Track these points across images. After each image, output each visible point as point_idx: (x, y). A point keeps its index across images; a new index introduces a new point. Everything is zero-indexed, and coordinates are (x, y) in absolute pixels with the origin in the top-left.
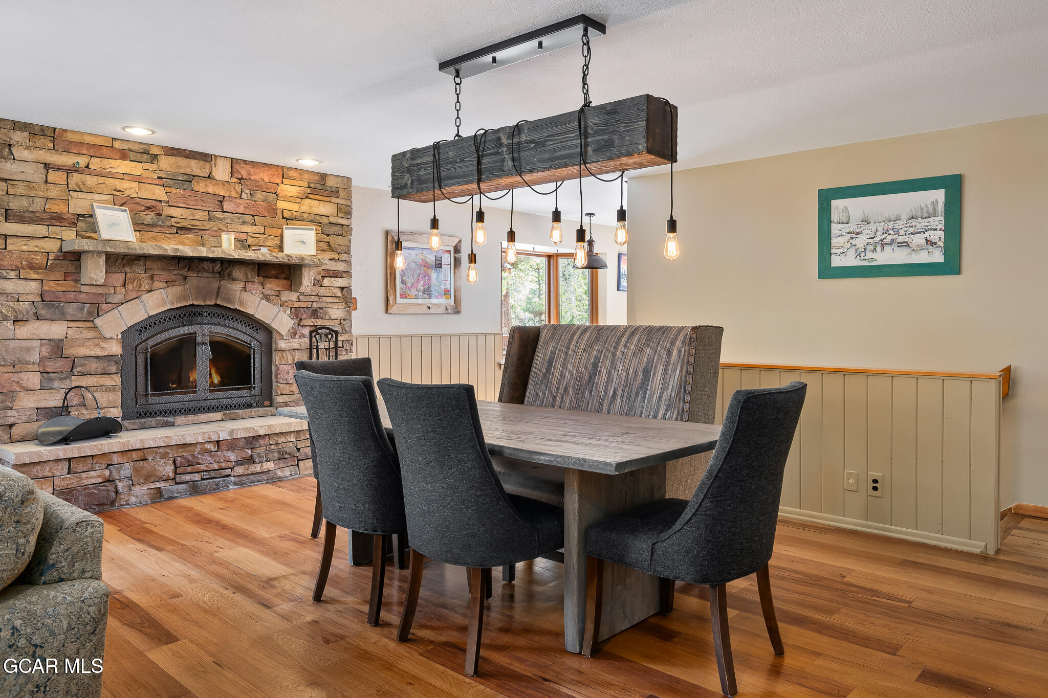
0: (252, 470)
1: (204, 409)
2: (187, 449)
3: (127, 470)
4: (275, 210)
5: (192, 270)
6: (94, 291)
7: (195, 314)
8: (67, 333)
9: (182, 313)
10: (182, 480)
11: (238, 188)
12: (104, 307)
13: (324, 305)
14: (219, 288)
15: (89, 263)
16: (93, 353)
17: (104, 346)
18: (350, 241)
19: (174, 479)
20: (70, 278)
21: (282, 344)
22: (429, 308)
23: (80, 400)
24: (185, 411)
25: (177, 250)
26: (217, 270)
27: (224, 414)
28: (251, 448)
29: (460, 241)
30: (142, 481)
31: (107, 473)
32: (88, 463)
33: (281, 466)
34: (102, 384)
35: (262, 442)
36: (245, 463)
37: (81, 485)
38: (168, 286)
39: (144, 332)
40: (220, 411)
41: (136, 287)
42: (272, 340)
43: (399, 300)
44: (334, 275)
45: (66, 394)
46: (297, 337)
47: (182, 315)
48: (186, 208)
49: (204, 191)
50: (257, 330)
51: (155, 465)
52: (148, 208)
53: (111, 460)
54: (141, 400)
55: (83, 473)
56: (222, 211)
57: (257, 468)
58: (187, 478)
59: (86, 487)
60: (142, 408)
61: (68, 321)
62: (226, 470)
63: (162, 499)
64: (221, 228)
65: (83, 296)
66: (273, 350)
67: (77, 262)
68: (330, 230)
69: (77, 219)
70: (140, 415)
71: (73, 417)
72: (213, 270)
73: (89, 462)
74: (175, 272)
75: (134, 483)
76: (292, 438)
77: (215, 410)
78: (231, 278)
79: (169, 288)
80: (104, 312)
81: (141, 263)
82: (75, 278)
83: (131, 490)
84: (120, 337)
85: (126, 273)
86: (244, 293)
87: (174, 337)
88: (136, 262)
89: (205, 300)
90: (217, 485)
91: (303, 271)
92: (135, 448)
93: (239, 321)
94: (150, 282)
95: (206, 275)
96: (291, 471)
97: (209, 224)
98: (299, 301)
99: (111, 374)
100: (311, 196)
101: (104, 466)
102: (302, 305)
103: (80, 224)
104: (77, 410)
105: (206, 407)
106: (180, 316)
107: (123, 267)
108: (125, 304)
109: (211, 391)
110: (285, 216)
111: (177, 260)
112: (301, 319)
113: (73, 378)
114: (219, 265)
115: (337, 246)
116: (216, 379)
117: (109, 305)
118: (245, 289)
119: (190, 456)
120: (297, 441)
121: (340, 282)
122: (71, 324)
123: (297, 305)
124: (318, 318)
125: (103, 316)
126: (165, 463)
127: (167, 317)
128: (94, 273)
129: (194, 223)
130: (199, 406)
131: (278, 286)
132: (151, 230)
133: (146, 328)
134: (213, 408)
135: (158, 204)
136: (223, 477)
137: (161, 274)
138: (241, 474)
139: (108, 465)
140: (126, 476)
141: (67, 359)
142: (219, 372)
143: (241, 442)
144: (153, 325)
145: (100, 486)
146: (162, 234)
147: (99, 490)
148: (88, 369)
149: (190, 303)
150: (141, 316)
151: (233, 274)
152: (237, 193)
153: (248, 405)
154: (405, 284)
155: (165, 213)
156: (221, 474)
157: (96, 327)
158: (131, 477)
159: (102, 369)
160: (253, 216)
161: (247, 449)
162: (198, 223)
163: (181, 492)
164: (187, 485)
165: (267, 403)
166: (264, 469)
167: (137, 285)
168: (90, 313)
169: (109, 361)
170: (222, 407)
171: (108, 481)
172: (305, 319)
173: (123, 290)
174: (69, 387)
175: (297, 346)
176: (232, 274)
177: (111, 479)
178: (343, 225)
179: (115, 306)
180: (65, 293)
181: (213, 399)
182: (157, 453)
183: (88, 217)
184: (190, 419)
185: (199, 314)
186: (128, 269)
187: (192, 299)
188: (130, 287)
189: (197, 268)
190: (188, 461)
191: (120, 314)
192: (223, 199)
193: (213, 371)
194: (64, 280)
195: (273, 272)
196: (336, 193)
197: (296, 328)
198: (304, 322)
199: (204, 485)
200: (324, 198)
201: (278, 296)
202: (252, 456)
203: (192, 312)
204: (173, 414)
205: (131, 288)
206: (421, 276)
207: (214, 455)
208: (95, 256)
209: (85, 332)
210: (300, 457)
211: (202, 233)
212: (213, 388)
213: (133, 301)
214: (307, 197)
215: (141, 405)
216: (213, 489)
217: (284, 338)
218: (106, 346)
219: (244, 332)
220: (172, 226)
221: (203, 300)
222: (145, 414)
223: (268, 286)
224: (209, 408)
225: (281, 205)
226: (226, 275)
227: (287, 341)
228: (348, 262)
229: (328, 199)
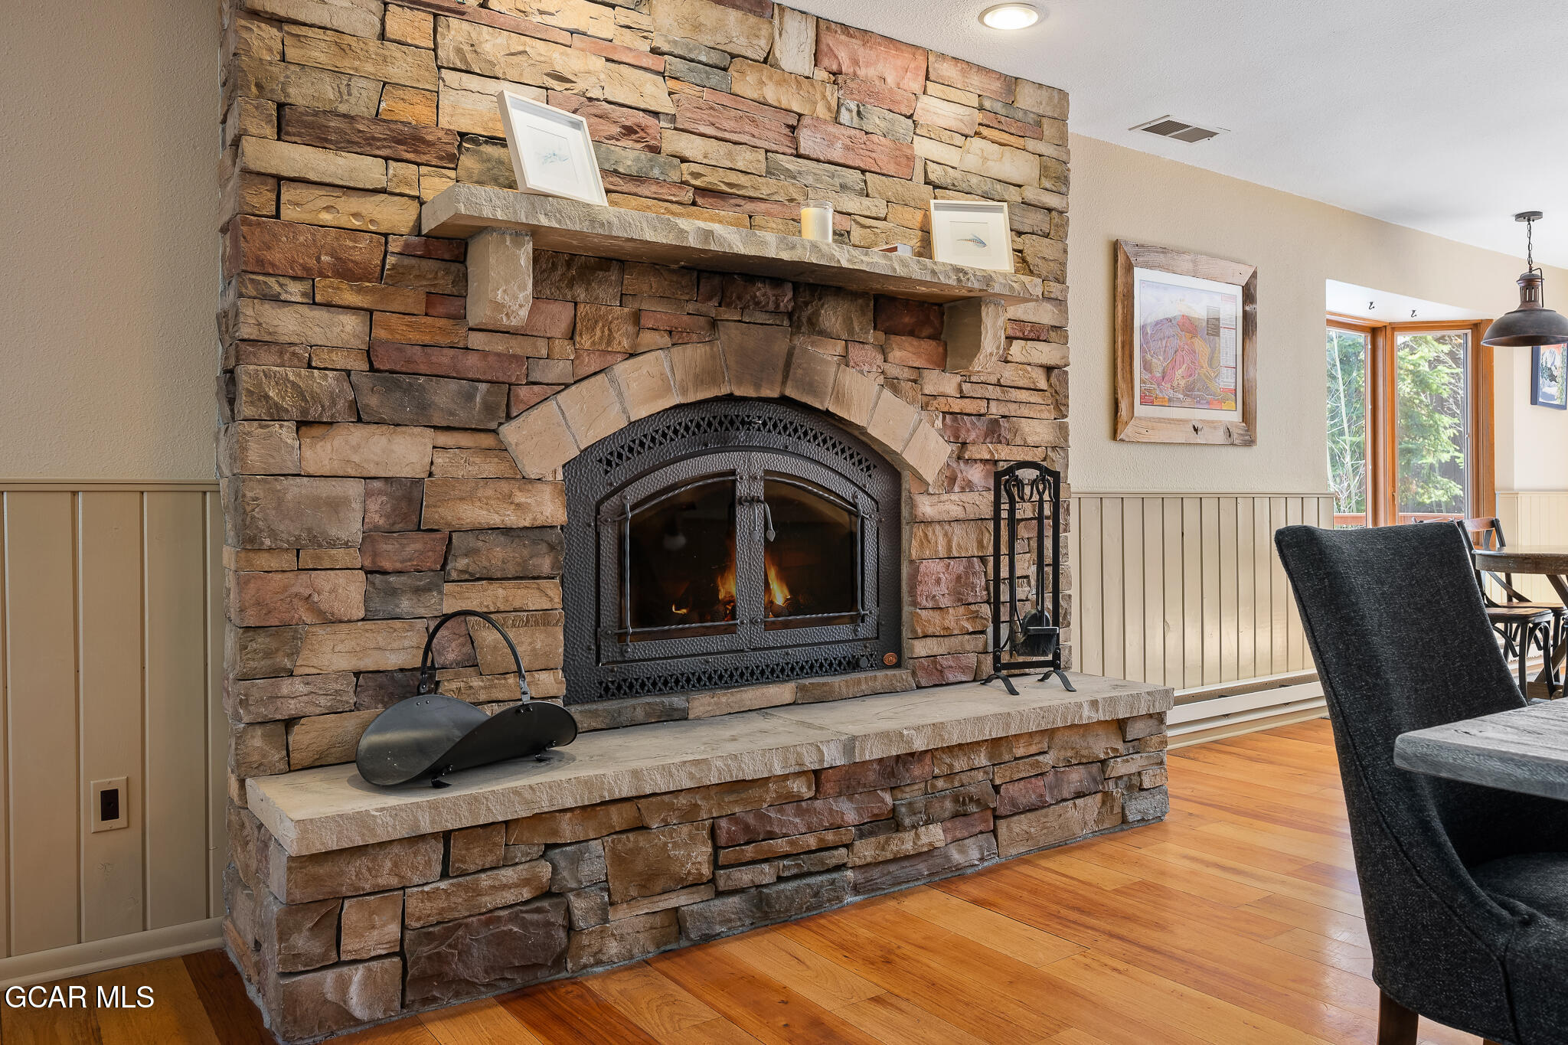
0: (895, 849)
1: (752, 674)
2: (743, 796)
3: (595, 863)
4: (910, 159)
5: (729, 305)
6: (500, 348)
7: (732, 423)
8: (432, 463)
9: (703, 419)
10: (732, 885)
11: (832, 94)
12: (524, 392)
13: (1012, 409)
14: (790, 354)
15: (492, 260)
16: (495, 520)
17: (523, 500)
18: (1065, 251)
19: (713, 881)
20: (441, 310)
21: (926, 507)
22: (1196, 430)
23: (464, 650)
24: (710, 678)
25: (708, 234)
26: (786, 307)
27: (801, 689)
28: (892, 789)
29: (1254, 275)
30: (633, 893)
31: (545, 870)
32: (495, 844)
33: (958, 835)
34: (517, 604)
35: (917, 771)
36: (880, 828)
37: (477, 911)
38: (673, 345)
39: (617, 465)
40: (788, 679)
41: (600, 344)
42: (900, 495)
43: (1140, 410)
44: (1032, 335)
45: (432, 637)
46: (956, 489)
47: (704, 425)
48: (716, 138)
49: (755, 96)
50: (868, 468)
51: (666, 844)
52: (629, 131)
53: (555, 833)
54: (609, 650)
55: (483, 876)
56: (795, 152)
57: (906, 843)
58: (744, 876)
59: (490, 917)
60: (612, 671)
61: (435, 428)
62: (835, 853)
63: (684, 943)
64: (795, 196)
65: (472, 360)
66: (904, 522)
67: (457, 265)
68: (1025, 220)
69: (460, 146)
70: (607, 689)
71: (448, 699)
72: (777, 306)
73: (497, 839)
74: (691, 307)
75: (615, 898)
76: (982, 759)
77: (778, 677)
78: (815, 329)
79: (675, 349)
80: (522, 407)
81: (613, 278)
82: (452, 310)
83: (606, 920)
84: (560, 476)
85: (576, 304)
86: (845, 370)
87: (686, 483)
88: (601, 274)
89: (758, 386)
90: (816, 895)
91: (984, 314)
92: (617, 796)
93: (829, 444)
94: (631, 329)
95: (761, 317)
96: (981, 848)
97: (767, 184)
98: (961, 397)
99: (538, 578)
100: (985, 131)
101: (536, 851)
102: (969, 406)
103: (467, 161)
104: (457, 676)
105: (757, 667)
106: (698, 426)
107: (570, 286)
108: (573, 387)
109: (769, 626)
110: (932, 177)
111: (695, 274)
112: (964, 444)
113: (448, 587)
114: (790, 295)
115: (1039, 262)
116: (780, 595)
117: (536, 388)
118: (845, 359)
119: (752, 815)
120: (994, 765)
121: (1044, 353)
122: (443, 439)
123: (957, 406)
124: (1000, 442)
125: (521, 419)
126: (692, 837)
127: (668, 427)
128: (505, 291)
129: (733, 177)
130: (741, 665)
131: (918, 354)
132: (634, 190)
133: (620, 456)
134: (773, 671)
135: (649, 121)
136: (828, 871)
137: (659, 312)
138: (869, 860)
139: (549, 847)
140: (595, 878)
141: (433, 535)
142: (785, 577)
143: (871, 773)
144: (636, 447)
145: (527, 912)
146: (660, 203)
147: (524, 924)
148: (485, 563)
149: (724, 390)
150: (610, 423)
151: (821, 319)
152: (829, 109)
153: (849, 663)
154: (1151, 372)
155: (667, 147)
156: (823, 864)
157: (502, 449)
158: (607, 881)
159: (519, 564)
160: (863, 172)
161: (882, 790)
162: (742, 180)
163: (730, 921)
164: (744, 896)
165: (890, 658)
166: (923, 846)
167: (601, 338)
168: (489, 409)
169: (534, 542)
170: (792, 669)
171: (547, 894)
172: (974, 443)
173: (569, 349)
174: (436, 614)
175: (956, 511)
176: (818, 320)
177: (554, 889)
178: (1050, 210)
179: (549, 390)
180: (429, 350)
181: (773, 648)
182: (671, 808)
183: (486, 142)
184: (724, 699)
185: (743, 423)
186: (581, 293)
187: (730, 382)
188: (585, 341)
189: (739, 298)
190: (747, 828)
191: (563, 413)
192: (799, 121)
193: (772, 575)
194: (426, 315)
195: (907, 320)
196: (1034, 127)
197: (954, 465)
198: (973, 452)
199: (786, 897)
200: (1012, 140)
201: (915, 381)
202: (894, 809)
203: (726, 417)
204: (683, 687)
205: (587, 345)
206: (1180, 353)
207: (808, 811)
208: (508, 243)
209: (478, 460)
210: (1002, 811)
211: (749, 206)
212: (776, 618)
213: (593, 380)
214: (977, 133)
215: (608, 663)
216: (808, 909)
217: (931, 490)
218: (529, 501)
219: (840, 474)
220: (682, 182)
221: (755, 385)
222: (619, 688)
223: (896, 354)
224: (763, 672)
225: (923, 148)
226: (804, 320)
227: (936, 497)
228: (1061, 303)
229: (1020, 142)
